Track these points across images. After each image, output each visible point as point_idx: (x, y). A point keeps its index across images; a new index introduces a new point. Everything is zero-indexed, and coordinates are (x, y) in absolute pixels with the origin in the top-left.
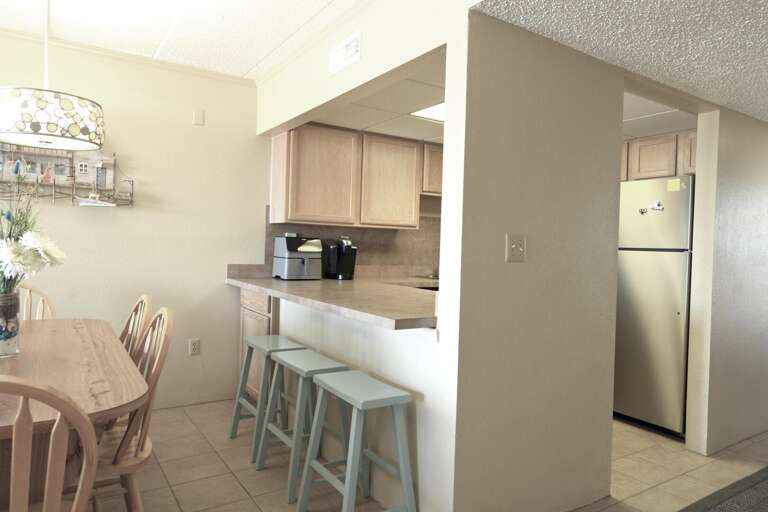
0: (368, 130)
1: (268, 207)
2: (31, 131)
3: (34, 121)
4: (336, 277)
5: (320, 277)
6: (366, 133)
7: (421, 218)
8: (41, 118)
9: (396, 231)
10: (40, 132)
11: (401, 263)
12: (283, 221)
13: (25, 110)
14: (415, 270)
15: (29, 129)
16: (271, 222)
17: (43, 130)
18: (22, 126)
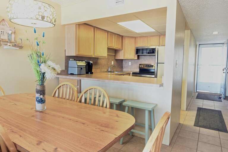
0: (96, 26)
1: (65, 50)
2: (41, 19)
3: (43, 15)
4: (88, 73)
5: (85, 73)
6: (96, 27)
7: (108, 55)
8: (45, 15)
9: (98, 58)
10: (44, 20)
11: (100, 68)
12: (75, 55)
13: (40, 10)
14: (103, 70)
15: (40, 18)
16: (66, 55)
17: (45, 19)
18: (38, 17)
